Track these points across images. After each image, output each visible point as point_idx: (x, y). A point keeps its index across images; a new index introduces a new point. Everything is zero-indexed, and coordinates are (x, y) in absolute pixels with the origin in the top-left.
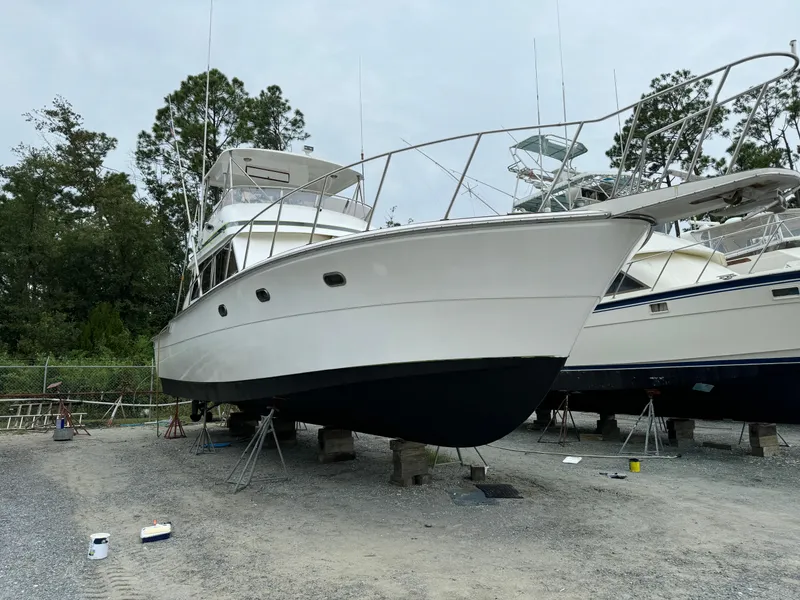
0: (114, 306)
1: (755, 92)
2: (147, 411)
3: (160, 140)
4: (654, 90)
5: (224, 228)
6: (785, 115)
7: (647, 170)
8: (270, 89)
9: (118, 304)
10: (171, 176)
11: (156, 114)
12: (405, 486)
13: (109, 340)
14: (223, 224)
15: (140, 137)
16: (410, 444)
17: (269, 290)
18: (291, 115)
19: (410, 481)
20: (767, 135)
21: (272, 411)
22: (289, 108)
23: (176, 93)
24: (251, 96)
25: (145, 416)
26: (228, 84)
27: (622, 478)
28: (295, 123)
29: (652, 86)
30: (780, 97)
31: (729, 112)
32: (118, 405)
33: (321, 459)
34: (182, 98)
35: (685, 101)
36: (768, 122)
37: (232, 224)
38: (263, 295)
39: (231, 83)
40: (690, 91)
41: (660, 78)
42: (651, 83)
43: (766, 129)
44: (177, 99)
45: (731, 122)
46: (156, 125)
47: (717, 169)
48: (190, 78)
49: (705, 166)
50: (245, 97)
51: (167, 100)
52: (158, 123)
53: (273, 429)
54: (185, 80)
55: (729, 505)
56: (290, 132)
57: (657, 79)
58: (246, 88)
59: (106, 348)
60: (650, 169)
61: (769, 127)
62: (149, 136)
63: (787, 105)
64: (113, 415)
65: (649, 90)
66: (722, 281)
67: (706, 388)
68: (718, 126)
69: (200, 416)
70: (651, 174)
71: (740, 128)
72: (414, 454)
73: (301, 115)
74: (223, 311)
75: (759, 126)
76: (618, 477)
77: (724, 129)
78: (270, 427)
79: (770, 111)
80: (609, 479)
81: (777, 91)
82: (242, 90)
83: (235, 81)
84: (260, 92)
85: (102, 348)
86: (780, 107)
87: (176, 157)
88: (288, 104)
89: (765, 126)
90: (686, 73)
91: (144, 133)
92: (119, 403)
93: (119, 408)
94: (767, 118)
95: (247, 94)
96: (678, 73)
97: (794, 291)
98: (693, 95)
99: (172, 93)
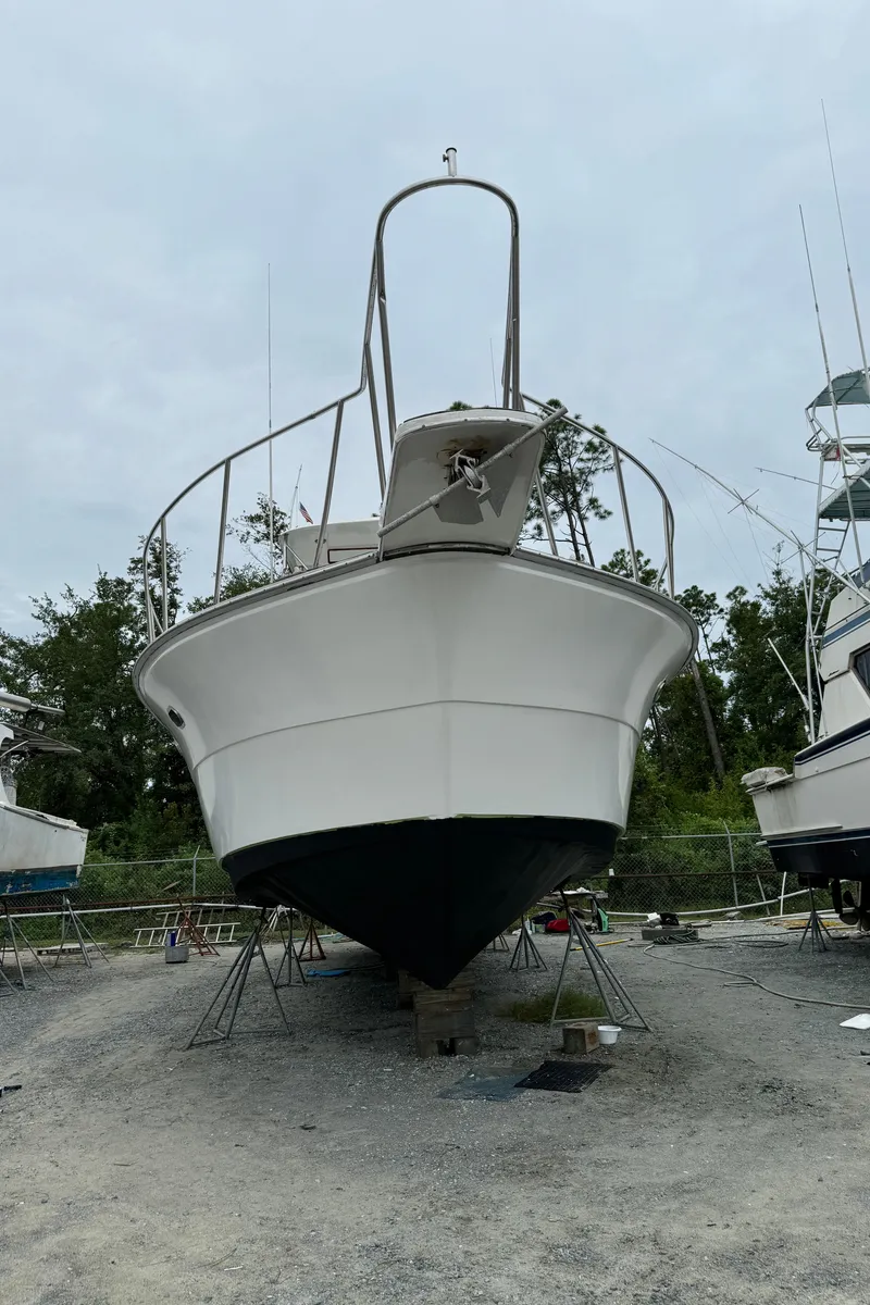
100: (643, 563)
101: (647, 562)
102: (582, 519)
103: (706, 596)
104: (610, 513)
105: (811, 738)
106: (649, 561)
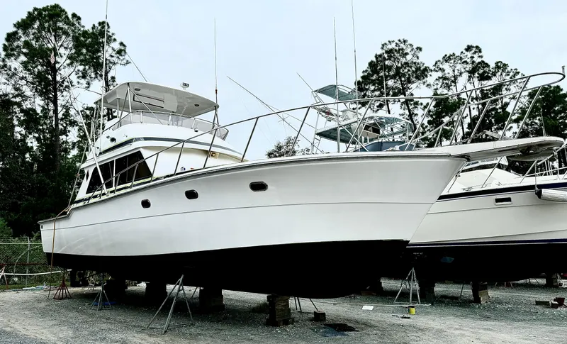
1: (447, 59)
2: (16, 279)
3: (9, 58)
4: (384, 51)
5: (129, 141)
6: (466, 76)
7: (375, 107)
8: (100, 24)
10: (11, 87)
11: (6, 36)
14: (128, 139)
17: (198, 191)
18: (116, 46)
20: (454, 88)
21: (183, 277)
22: (115, 40)
23: (23, 20)
24: (86, 29)
25: (16, 283)
26: (67, 17)
27: (409, 318)
28: (119, 52)
29: (382, 48)
30: (463, 63)
31: (431, 71)
34: (28, 24)
35: (404, 60)
36: (455, 80)
37: (138, 139)
38: (191, 195)
39: (70, 17)
40: (407, 54)
41: (388, 43)
42: (381, 46)
43: (453, 84)
44: (24, 25)
45: (432, 78)
46: (4, 45)
47: (424, 110)
48: (35, 9)
49: (416, 107)
50: (82, 29)
51: (15, 25)
52: (7, 44)
54: (31, 10)
55: (482, 331)
56: (114, 59)
57: (386, 44)
58: (82, 22)
60: (377, 107)
61: (455, 83)
63: (467, 69)
65: (380, 52)
66: (465, 191)
67: (449, 260)
68: (425, 80)
70: (378, 110)
71: (437, 82)
73: (124, 46)
74: (146, 204)
75: (449, 82)
76: (405, 318)
77: (428, 83)
79: (456, 73)
80: (401, 319)
81: (461, 59)
82: (79, 23)
83: (74, 15)
84: (92, 26)
86: (463, 70)
87: (22, 72)
88: (114, 37)
89: (452, 82)
90: (405, 41)
92: (2, 274)
94: (454, 76)
95: (83, 27)
96: (399, 41)
97: (509, 200)
98: (409, 57)
99: (20, 21)
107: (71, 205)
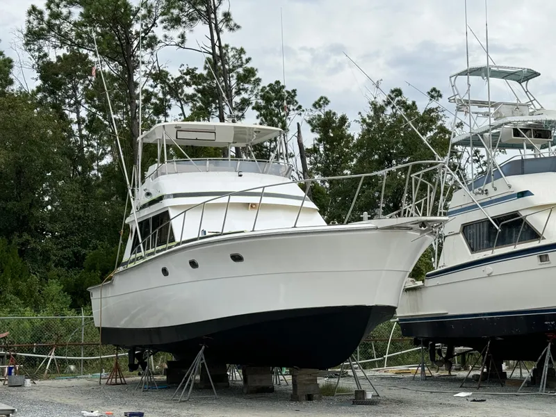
0: (10, 242)
5: (161, 198)
9: (16, 239)
12: (299, 401)
13: (16, 286)
14: (160, 195)
15: (30, 13)
16: (304, 371)
17: (198, 261)
19: (304, 398)
21: (203, 347)
25: (72, 372)
32: (51, 357)
33: (245, 391)
37: (168, 196)
38: (193, 264)
53: (204, 361)
59: (14, 297)
62: (41, 13)
64: (47, 368)
69: (137, 365)
72: (307, 378)
74: (165, 272)
78: (202, 359)
85: (9, 296)
91: (34, 8)
92: (52, 356)
93: (53, 360)
100: (244, 61)
101: (248, 60)
102: (219, 31)
103: (288, 92)
104: (238, 27)
105: (435, 265)
106: (250, 59)
107: (117, 267)
